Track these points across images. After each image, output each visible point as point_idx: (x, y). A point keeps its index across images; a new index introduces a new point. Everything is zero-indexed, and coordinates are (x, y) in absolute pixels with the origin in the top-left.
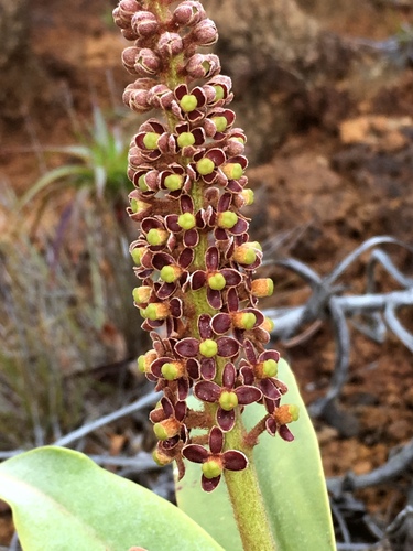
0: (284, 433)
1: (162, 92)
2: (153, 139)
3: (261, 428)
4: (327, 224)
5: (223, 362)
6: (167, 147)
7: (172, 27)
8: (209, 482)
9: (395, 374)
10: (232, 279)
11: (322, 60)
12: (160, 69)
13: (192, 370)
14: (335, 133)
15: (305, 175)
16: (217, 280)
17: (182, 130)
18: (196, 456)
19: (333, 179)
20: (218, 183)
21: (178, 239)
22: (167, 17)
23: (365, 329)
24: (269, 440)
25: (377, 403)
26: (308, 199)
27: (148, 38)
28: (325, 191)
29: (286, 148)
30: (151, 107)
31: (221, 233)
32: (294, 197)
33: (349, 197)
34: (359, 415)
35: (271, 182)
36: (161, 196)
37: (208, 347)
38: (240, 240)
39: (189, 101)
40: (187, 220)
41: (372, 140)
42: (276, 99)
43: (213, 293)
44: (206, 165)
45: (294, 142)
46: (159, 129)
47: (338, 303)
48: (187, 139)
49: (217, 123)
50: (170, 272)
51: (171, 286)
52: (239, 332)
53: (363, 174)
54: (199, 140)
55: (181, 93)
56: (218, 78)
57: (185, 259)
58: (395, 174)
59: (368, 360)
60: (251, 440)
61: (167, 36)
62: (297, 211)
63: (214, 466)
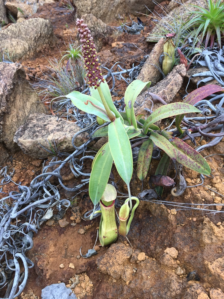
0: (103, 82)
1: (85, 40)
2: (84, 46)
3: (101, 82)
4: (111, 62)
5: (95, 74)
6: (86, 47)
7: (85, 31)
8: (95, 88)
9: (123, 86)
10: (96, 63)
11: (107, 31)
12: (84, 37)
13: (92, 75)
14: (111, 45)
15: (106, 54)
16: (94, 63)
17: (88, 45)
18: (94, 85)
19: (111, 54)
20: (93, 51)
21: (89, 59)
22: (84, 30)
23: (117, 78)
24: (102, 83)
25: (121, 91)
26: (107, 58)
27: (82, 33)
28: (110, 56)
29: (102, 49)
30: (83, 42)
31: (94, 57)
32: (105, 57)
33: (114, 57)
34: (118, 93)
35: (100, 55)
36: (86, 54)
37: (94, 72)
38: (96, 58)
39: (88, 41)
40: (89, 56)
41: (117, 46)
42: (100, 40)
43: (93, 65)
44: (91, 49)
45: (104, 48)
46: (85, 45)
47: (112, 74)
48: (88, 46)
49: (92, 44)
50: (88, 63)
51: (88, 65)
52: (97, 70)
53: (116, 53)
54: (90, 46)
55: (87, 40)
56: (91, 38)
57: (90, 61)
58: (121, 52)
59: (119, 84)
60: (100, 83)
61: (84, 33)
62: (105, 60)
63: (96, 86)
